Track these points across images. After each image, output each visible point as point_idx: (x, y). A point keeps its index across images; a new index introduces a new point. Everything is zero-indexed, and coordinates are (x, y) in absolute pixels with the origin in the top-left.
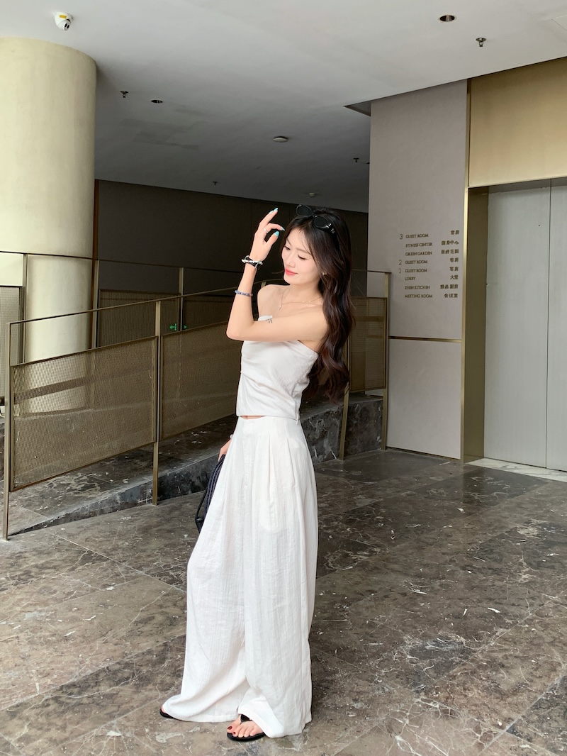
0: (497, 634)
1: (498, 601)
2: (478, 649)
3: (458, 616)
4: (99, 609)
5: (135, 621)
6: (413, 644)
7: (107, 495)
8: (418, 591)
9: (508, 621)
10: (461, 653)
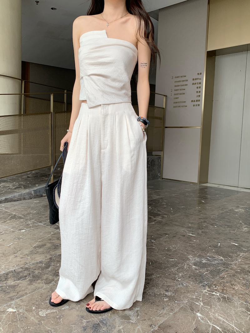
0: (241, 255)
1: (235, 240)
2: (232, 263)
3: (216, 247)
4: (15, 240)
5: (35, 247)
6: (194, 260)
7: (27, 191)
8: (191, 234)
9: (244, 249)
10: (223, 265)
